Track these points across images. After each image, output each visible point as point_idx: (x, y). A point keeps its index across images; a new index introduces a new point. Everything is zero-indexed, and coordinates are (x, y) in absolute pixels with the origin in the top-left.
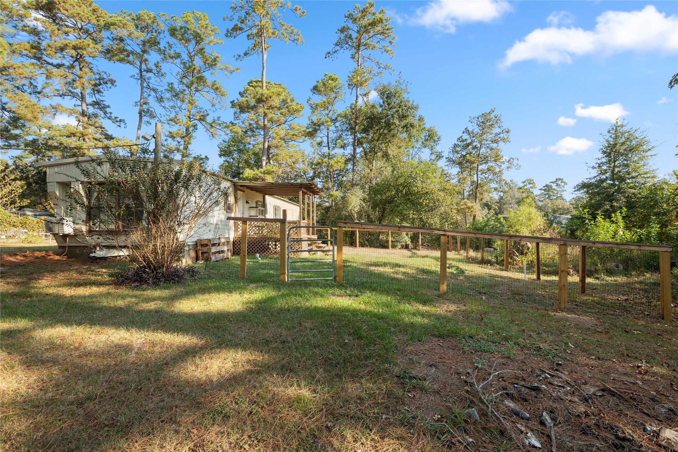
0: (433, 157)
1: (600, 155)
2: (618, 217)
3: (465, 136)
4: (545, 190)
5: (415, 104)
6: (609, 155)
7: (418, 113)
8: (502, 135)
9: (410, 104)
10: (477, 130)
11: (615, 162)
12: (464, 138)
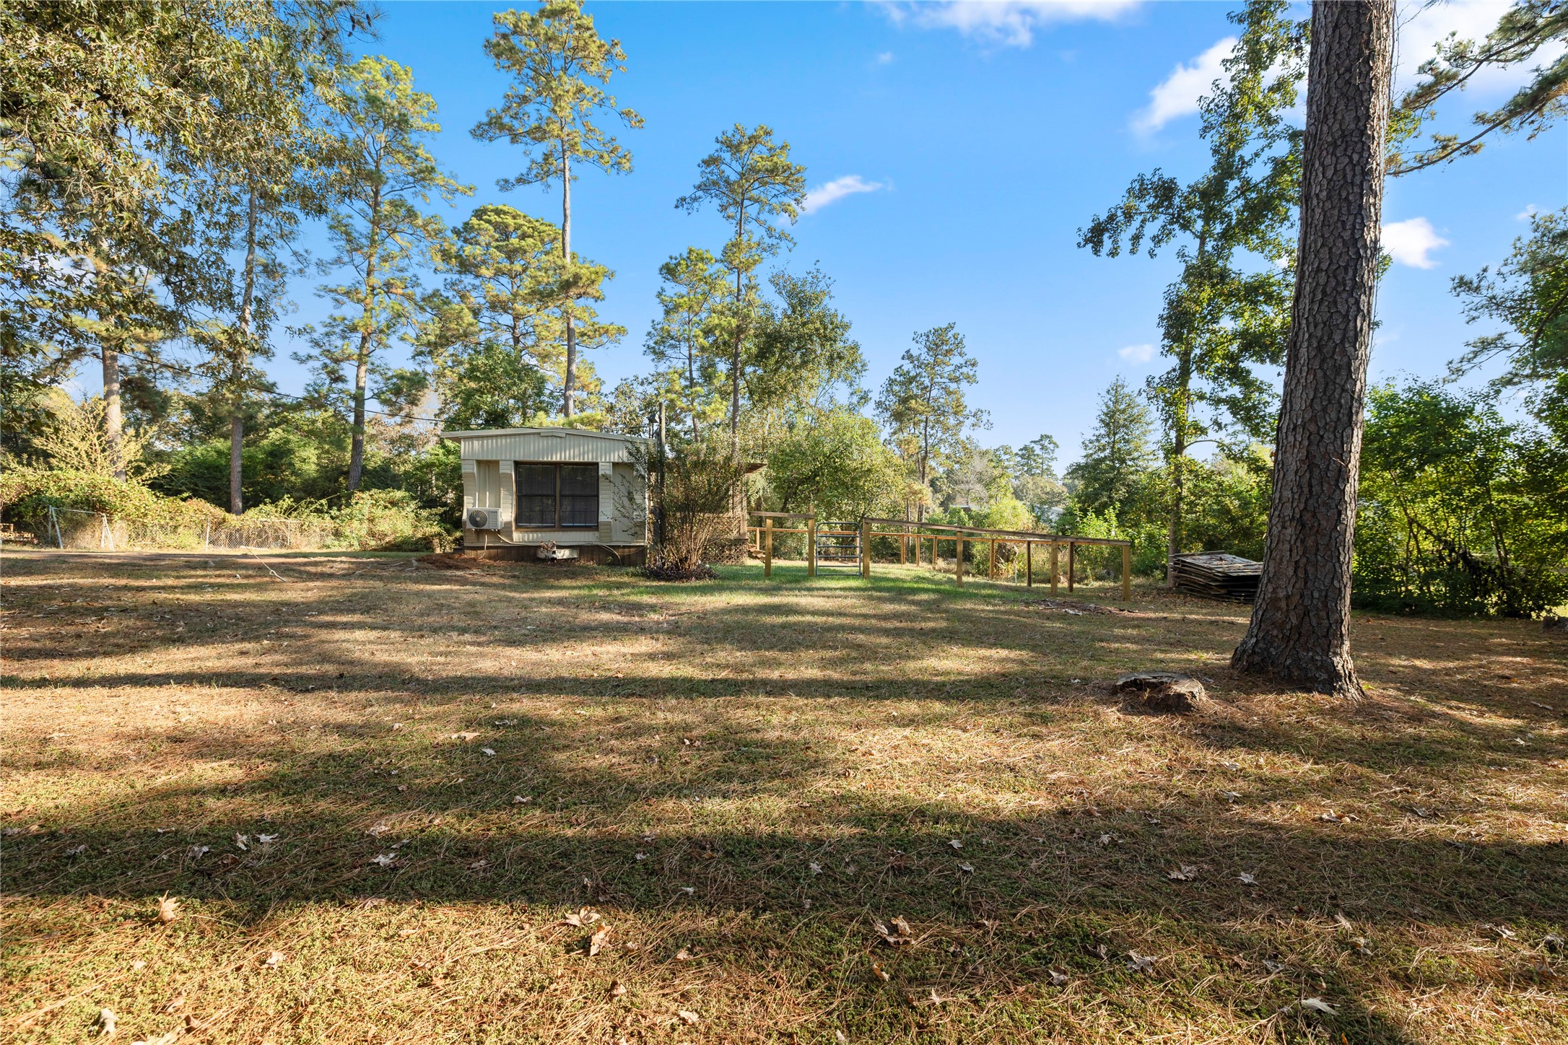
0: (855, 399)
1: (1098, 424)
2: (1111, 513)
3: (907, 366)
4: (1022, 456)
5: (846, 320)
6: (1107, 425)
7: (851, 336)
8: (964, 370)
9: (837, 321)
10: (926, 357)
11: (1115, 434)
12: (905, 368)
